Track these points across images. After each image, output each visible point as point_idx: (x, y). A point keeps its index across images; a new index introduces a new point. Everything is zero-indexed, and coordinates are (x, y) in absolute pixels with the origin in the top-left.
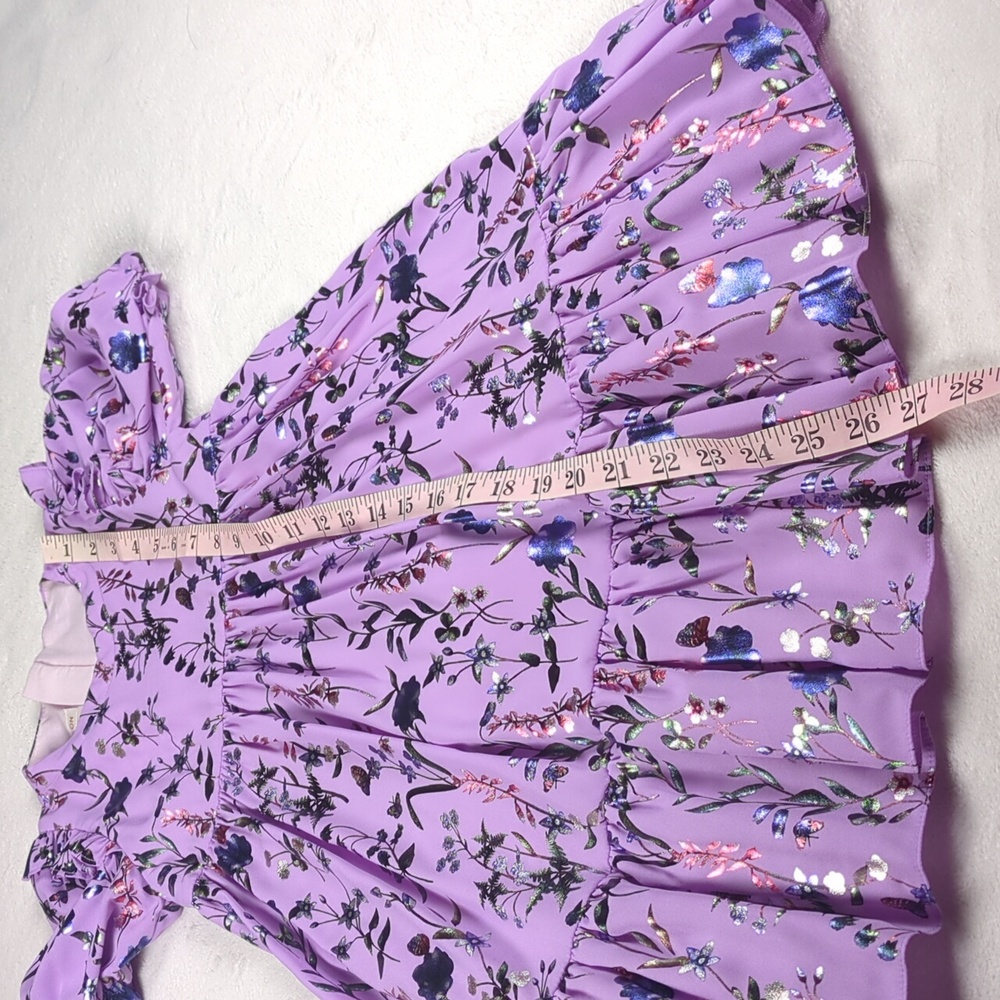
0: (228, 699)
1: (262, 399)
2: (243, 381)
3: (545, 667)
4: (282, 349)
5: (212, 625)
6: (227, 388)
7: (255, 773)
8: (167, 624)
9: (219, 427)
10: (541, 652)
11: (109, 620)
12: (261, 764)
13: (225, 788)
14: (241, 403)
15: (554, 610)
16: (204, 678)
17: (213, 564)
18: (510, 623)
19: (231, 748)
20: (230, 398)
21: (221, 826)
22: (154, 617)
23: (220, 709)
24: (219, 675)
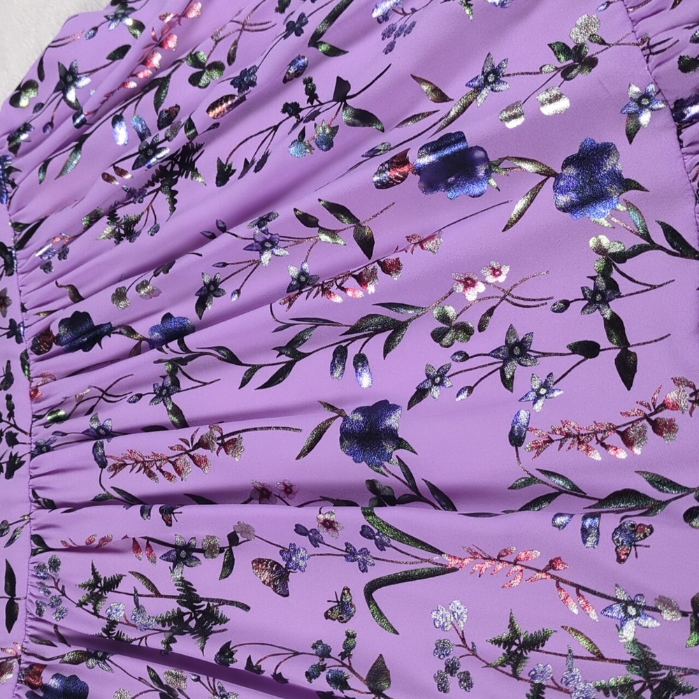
0: (37, 491)
1: (71, 95)
2: (41, 76)
3: (608, 357)
4: (96, 29)
5: (9, 398)
6: (19, 88)
7: (84, 586)
9: (10, 140)
10: (601, 338)
12: (94, 573)
13: (40, 612)
14: (39, 107)
15: (615, 275)
17: (8, 317)
18: (550, 303)
19: (44, 558)
20: (24, 102)
21: (32, 665)
23: (26, 508)
24: (24, 462)
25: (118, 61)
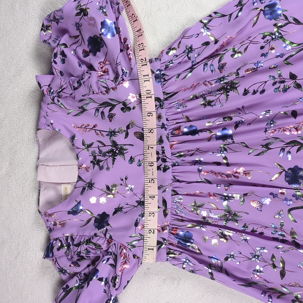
2: (179, 47)
4: (198, 34)
6: (169, 49)
9: (166, 65)
11: (86, 146)
12: (195, 202)
13: (177, 213)
14: (176, 56)
20: (170, 54)
21: (173, 228)
22: (118, 143)
23: (170, 181)
24: (170, 168)
25: (205, 46)
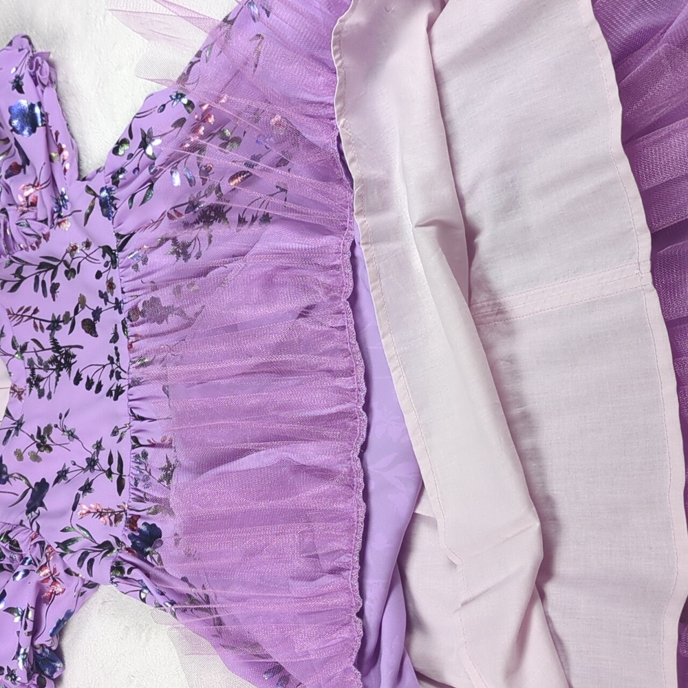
0: (133, 410)
1: (149, 151)
2: (131, 136)
4: (164, 106)
5: (116, 348)
6: (117, 143)
7: (162, 469)
8: (73, 351)
9: (113, 178)
11: (19, 349)
12: (168, 462)
13: (136, 484)
14: (131, 156)
16: (109, 393)
17: (115, 296)
19: (139, 450)
20: (121, 152)
21: (133, 516)
22: (61, 344)
23: (127, 419)
24: (124, 391)
25: (178, 129)
